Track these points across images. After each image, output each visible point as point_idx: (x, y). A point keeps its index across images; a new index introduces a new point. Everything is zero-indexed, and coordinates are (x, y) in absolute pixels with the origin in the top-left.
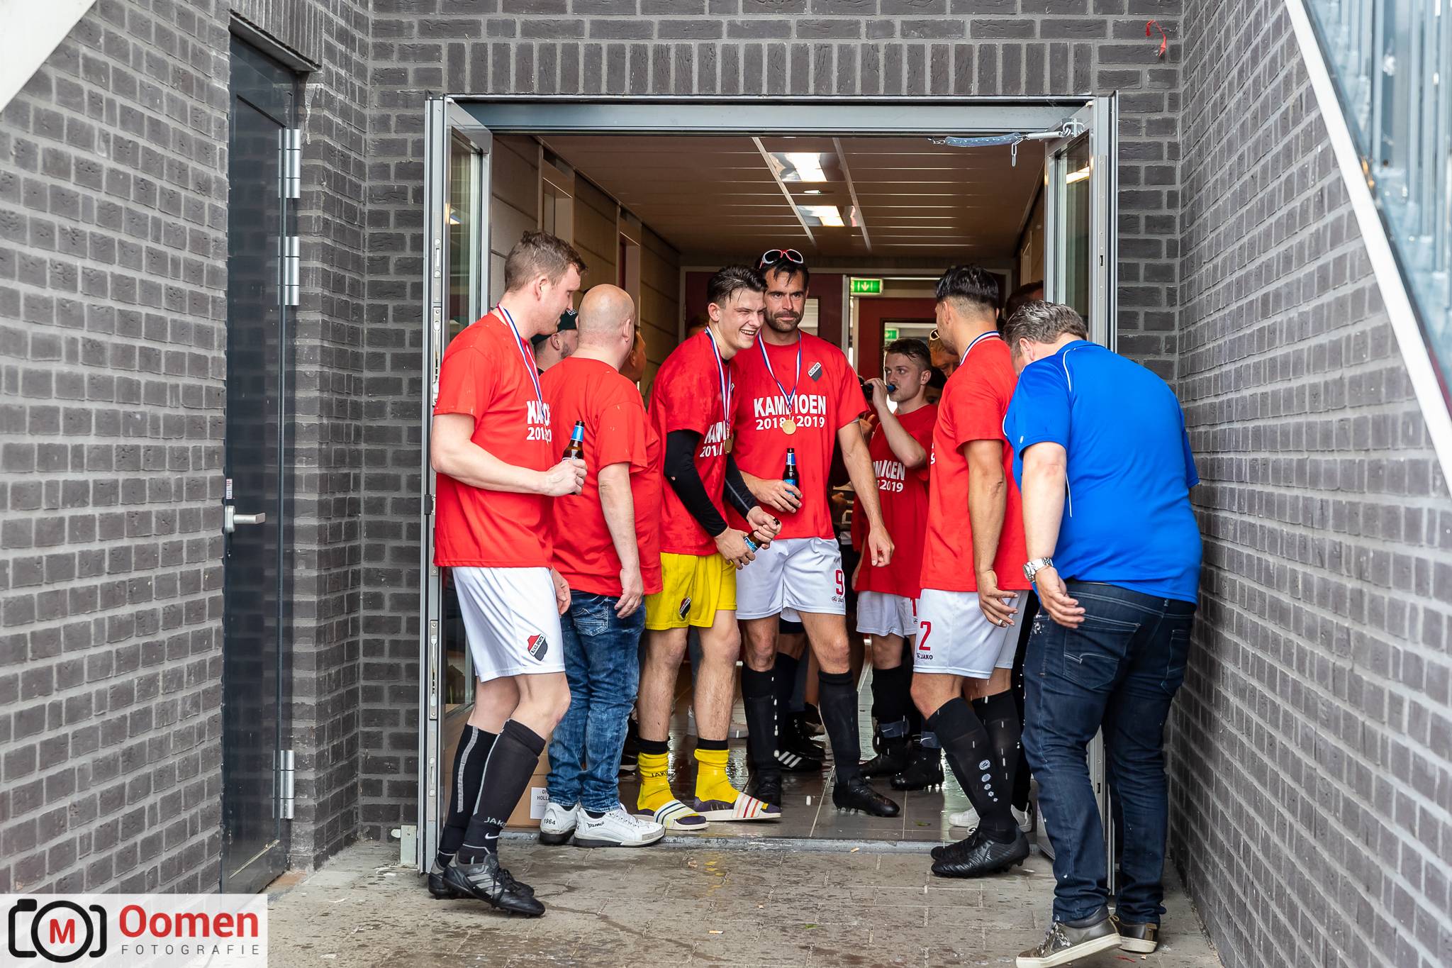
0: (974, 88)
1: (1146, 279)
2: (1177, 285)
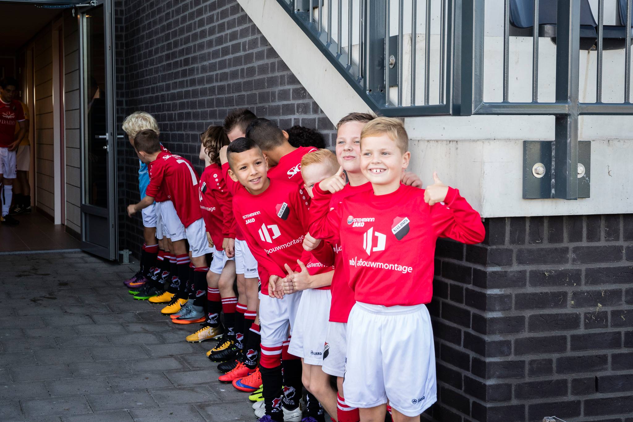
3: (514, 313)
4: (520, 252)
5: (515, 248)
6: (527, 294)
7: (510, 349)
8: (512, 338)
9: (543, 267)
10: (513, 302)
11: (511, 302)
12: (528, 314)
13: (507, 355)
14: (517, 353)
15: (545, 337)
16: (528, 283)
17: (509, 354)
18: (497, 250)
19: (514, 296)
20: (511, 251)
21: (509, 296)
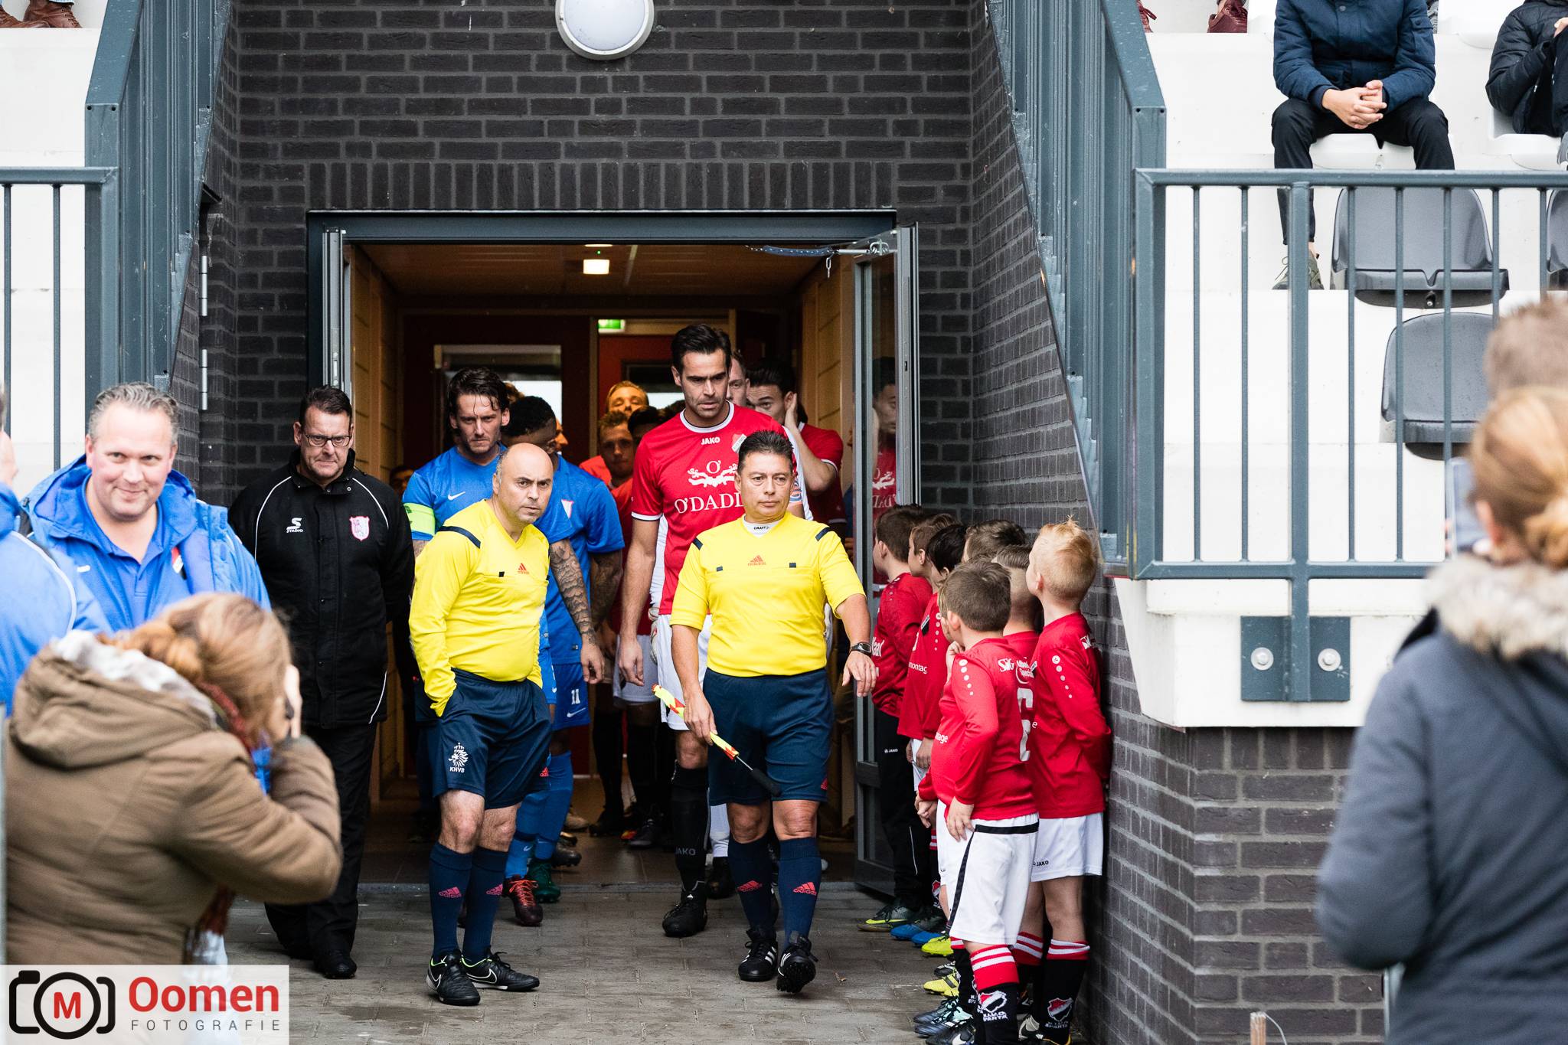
0: (788, 201)
1: (943, 372)
2: (971, 377)
3: (1240, 871)
4: (1248, 779)
5: (1241, 775)
6: (1263, 844)
7: (1235, 924)
8: (1238, 909)
9: (1290, 806)
10: (1239, 854)
11: (1235, 856)
12: (1263, 874)
13: (1229, 934)
14: (1247, 930)
15: (1294, 910)
16: (1263, 828)
17: (1234, 932)
18: (1210, 775)
19: (1239, 845)
20: (1234, 778)
21: (1231, 846)
